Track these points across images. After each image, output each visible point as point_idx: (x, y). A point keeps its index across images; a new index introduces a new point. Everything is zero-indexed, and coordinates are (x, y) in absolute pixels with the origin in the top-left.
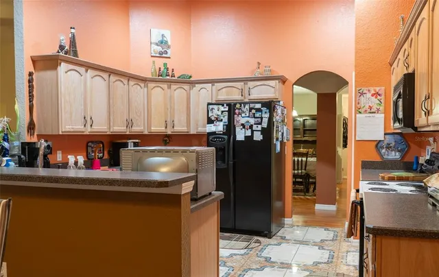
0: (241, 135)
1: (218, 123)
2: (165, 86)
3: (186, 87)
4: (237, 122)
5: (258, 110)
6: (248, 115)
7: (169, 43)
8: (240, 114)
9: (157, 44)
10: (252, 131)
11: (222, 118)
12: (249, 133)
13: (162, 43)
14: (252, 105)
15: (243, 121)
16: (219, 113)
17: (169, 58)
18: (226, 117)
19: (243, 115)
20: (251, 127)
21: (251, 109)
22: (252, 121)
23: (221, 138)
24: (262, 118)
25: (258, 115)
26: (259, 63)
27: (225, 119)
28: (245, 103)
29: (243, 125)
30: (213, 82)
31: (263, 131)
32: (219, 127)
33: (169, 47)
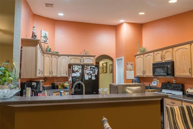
0: (87, 77)
1: (77, 73)
2: (50, 56)
3: (57, 57)
4: (85, 72)
5: (94, 68)
6: (89, 70)
7: (48, 37)
8: (86, 69)
9: (43, 37)
10: (91, 76)
11: (79, 71)
12: (90, 77)
13: (45, 37)
14: (91, 66)
15: (88, 72)
16: (78, 69)
17: (47, 43)
18: (81, 70)
19: (88, 70)
20: (91, 74)
21: (91, 68)
22: (91, 72)
23: (79, 79)
24: (95, 71)
25: (94, 70)
28: (88, 65)
29: (88, 74)
30: (68, 56)
31: (96, 76)
32: (78, 74)
33: (48, 39)
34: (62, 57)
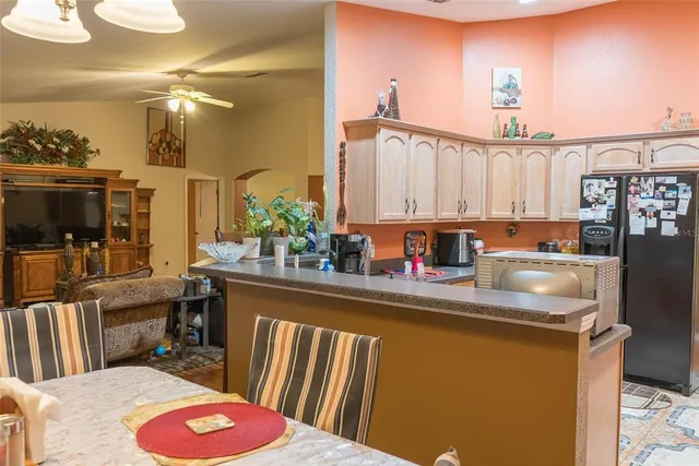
0: (637, 226)
1: (598, 207)
2: (513, 151)
3: (545, 151)
4: (633, 205)
5: (670, 187)
6: (651, 195)
7: (520, 87)
8: (636, 193)
9: (502, 90)
10: (660, 221)
11: (605, 199)
12: (652, 223)
13: (510, 87)
14: (659, 179)
15: (643, 204)
16: (602, 191)
17: (519, 108)
18: (614, 198)
19: (643, 195)
20: (657, 214)
21: (657, 186)
22: (659, 204)
23: (604, 230)
24: (677, 200)
25: (670, 194)
26: (670, 110)
27: (612, 201)
28: (647, 175)
29: (644, 213)
30: (588, 142)
31: (679, 221)
32: (601, 214)
33: (519, 93)
34: (564, 150)
